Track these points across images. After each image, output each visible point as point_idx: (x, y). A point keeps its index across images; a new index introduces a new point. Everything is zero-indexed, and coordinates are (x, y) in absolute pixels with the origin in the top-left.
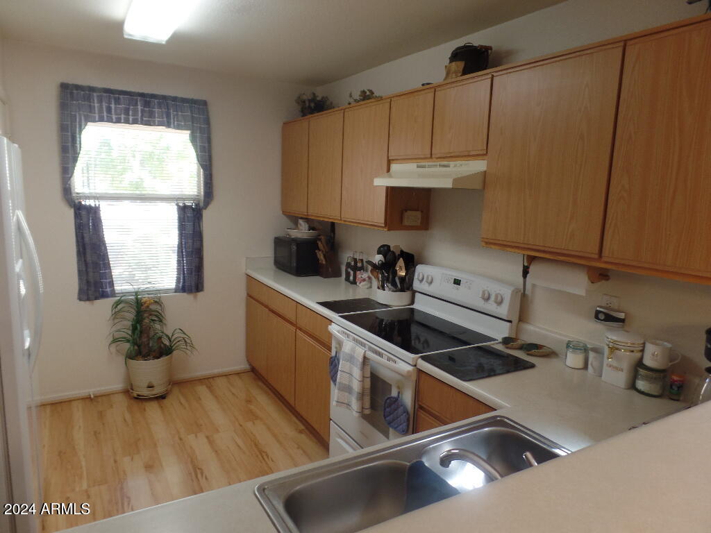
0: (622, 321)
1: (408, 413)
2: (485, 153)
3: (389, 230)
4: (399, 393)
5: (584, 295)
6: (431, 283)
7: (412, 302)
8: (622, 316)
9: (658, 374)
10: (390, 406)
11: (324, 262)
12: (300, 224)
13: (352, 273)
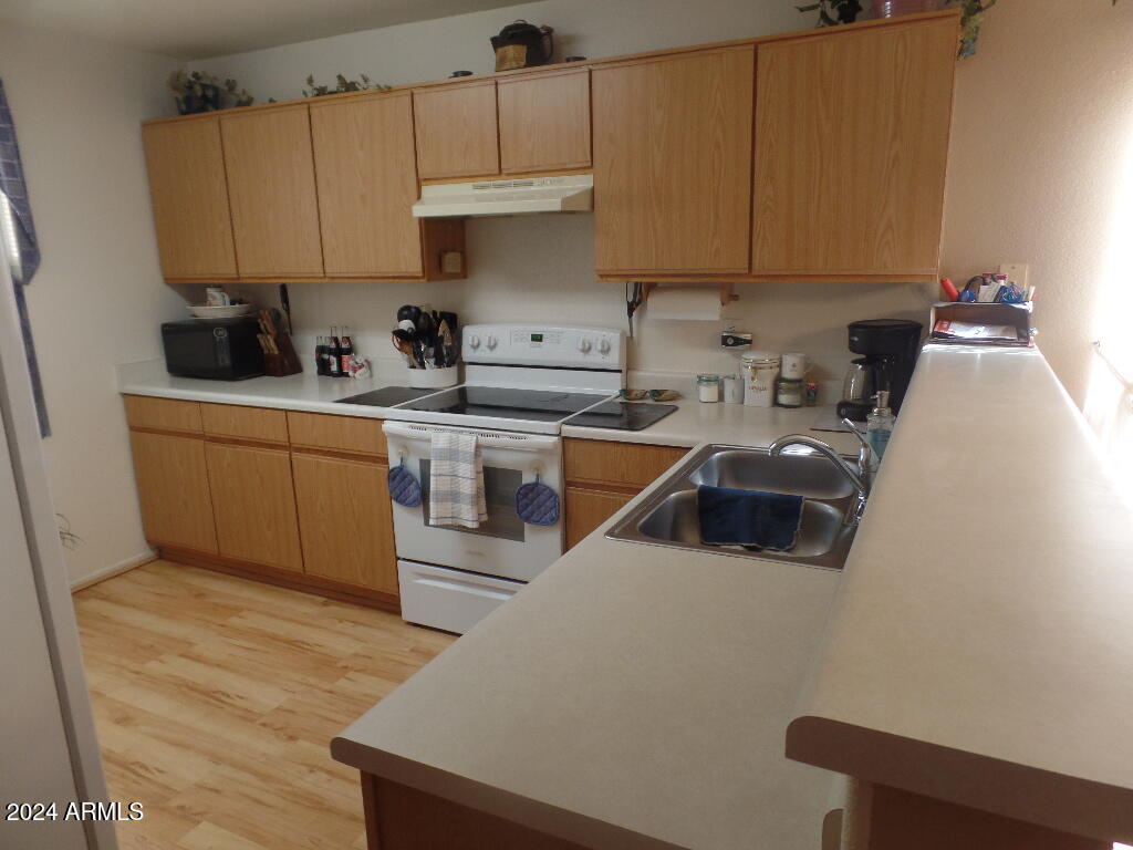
0: (749, 342)
1: (557, 496)
2: (590, 164)
3: (428, 280)
4: (538, 476)
5: (717, 318)
6: (495, 346)
7: (461, 379)
8: (748, 337)
9: (798, 385)
10: (525, 495)
11: (276, 352)
12: (215, 298)
13: (333, 359)
